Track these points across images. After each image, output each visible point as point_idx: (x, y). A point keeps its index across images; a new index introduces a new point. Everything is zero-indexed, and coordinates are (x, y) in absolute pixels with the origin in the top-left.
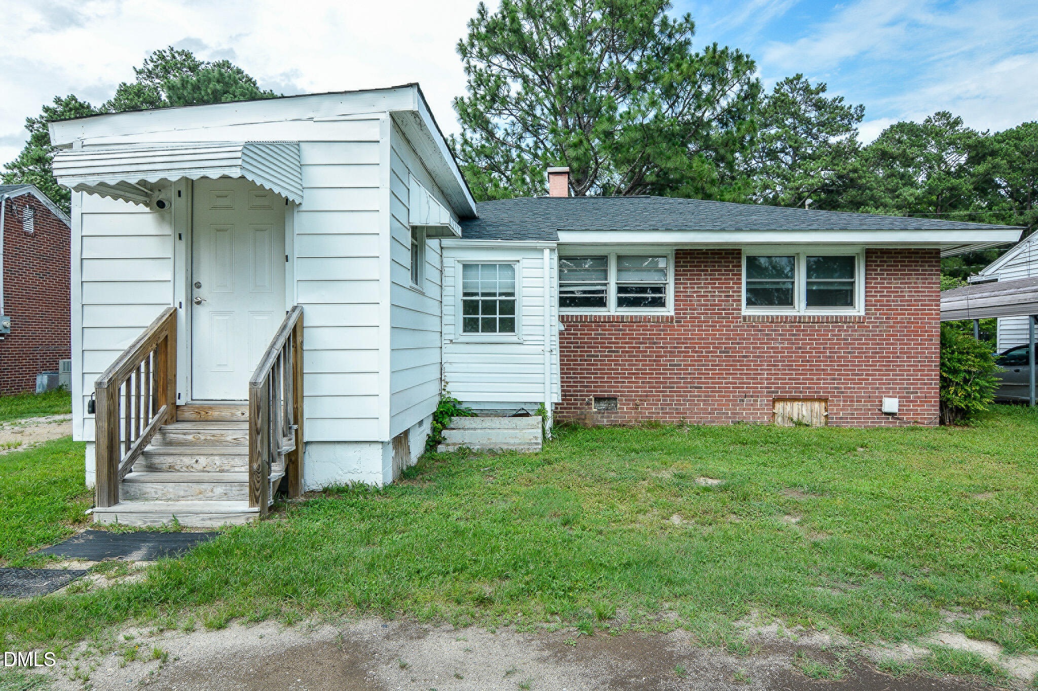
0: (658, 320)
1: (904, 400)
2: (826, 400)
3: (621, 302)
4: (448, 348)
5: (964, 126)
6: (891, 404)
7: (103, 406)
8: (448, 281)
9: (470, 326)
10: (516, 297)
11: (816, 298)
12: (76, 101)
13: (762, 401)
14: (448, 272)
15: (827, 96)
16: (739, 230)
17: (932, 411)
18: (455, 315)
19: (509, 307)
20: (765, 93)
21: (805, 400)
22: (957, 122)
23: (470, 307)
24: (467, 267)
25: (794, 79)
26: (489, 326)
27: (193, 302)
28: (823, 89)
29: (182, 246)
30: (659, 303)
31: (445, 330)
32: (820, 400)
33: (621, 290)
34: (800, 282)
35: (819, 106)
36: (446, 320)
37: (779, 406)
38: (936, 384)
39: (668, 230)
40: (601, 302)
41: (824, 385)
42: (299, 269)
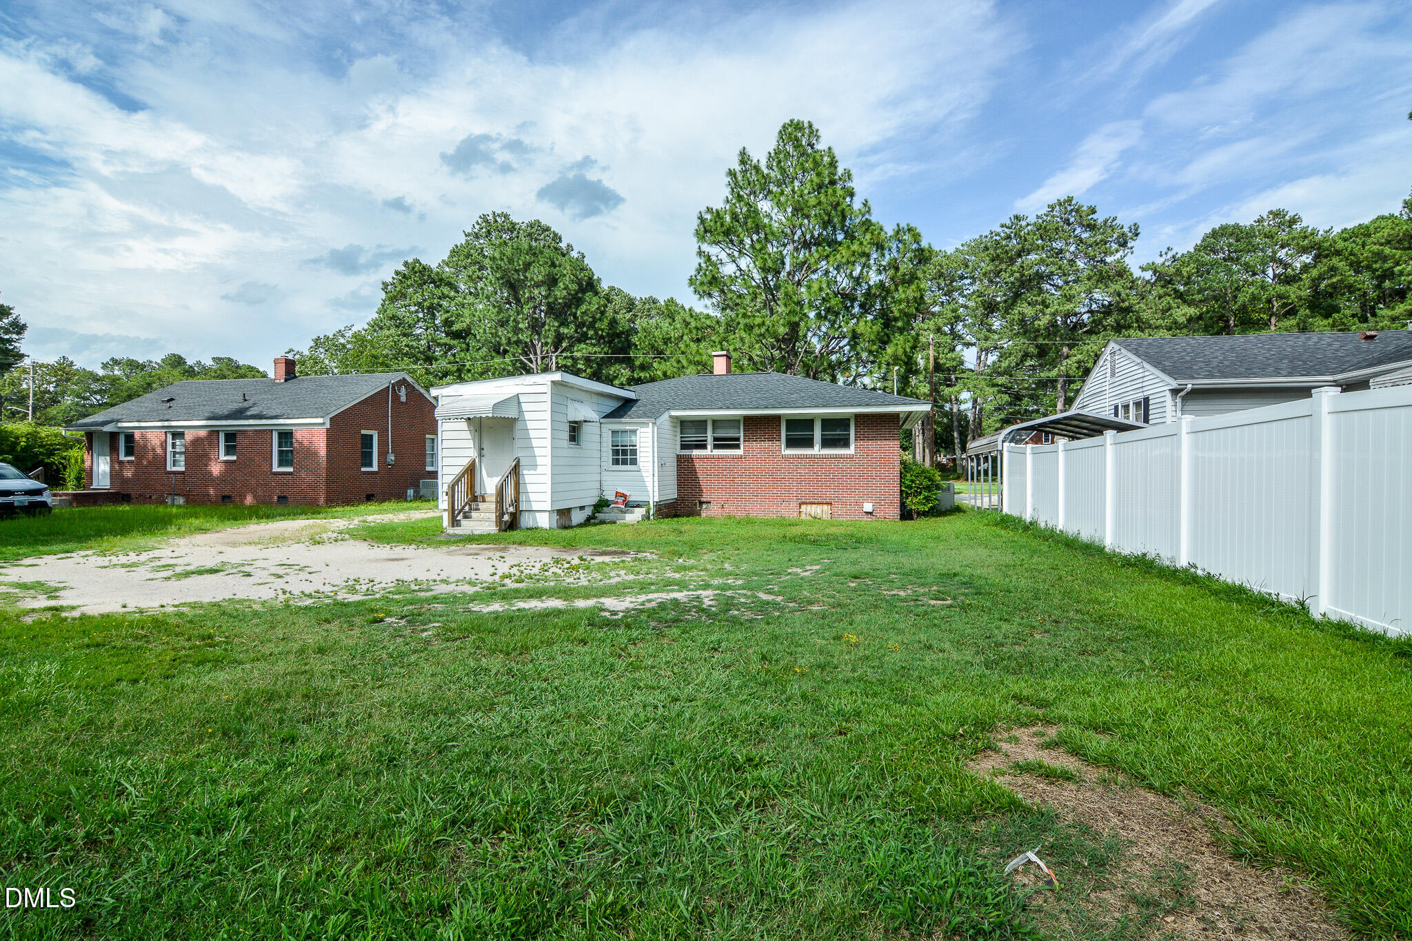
0: (734, 458)
1: (877, 504)
2: (831, 504)
3: (716, 447)
4: (604, 473)
5: (1304, 224)
6: (868, 507)
7: (450, 493)
8: (604, 439)
9: (616, 462)
10: (638, 447)
11: (826, 443)
12: (420, 264)
13: (794, 505)
14: (604, 435)
15: (1100, 217)
16: (766, 407)
17: (896, 511)
18: (608, 456)
19: (634, 452)
20: (1028, 221)
21: (818, 504)
22: (1293, 221)
23: (616, 452)
24: (614, 432)
25: (1065, 202)
26: (624, 462)
27: (481, 456)
28: (1094, 212)
29: (477, 434)
30: (738, 447)
31: (603, 464)
32: (826, 503)
33: (715, 439)
34: (817, 434)
35: (1091, 227)
36: (603, 459)
37: (803, 507)
38: (897, 495)
39: (728, 408)
40: (704, 447)
41: (829, 494)
42: (518, 443)
